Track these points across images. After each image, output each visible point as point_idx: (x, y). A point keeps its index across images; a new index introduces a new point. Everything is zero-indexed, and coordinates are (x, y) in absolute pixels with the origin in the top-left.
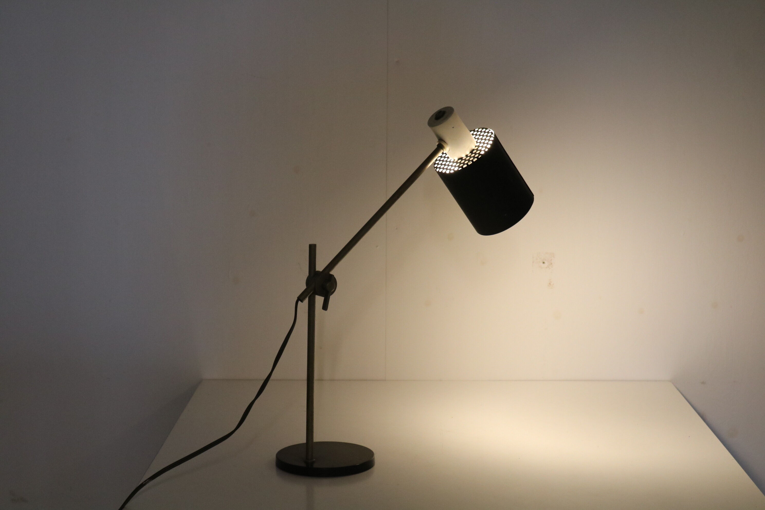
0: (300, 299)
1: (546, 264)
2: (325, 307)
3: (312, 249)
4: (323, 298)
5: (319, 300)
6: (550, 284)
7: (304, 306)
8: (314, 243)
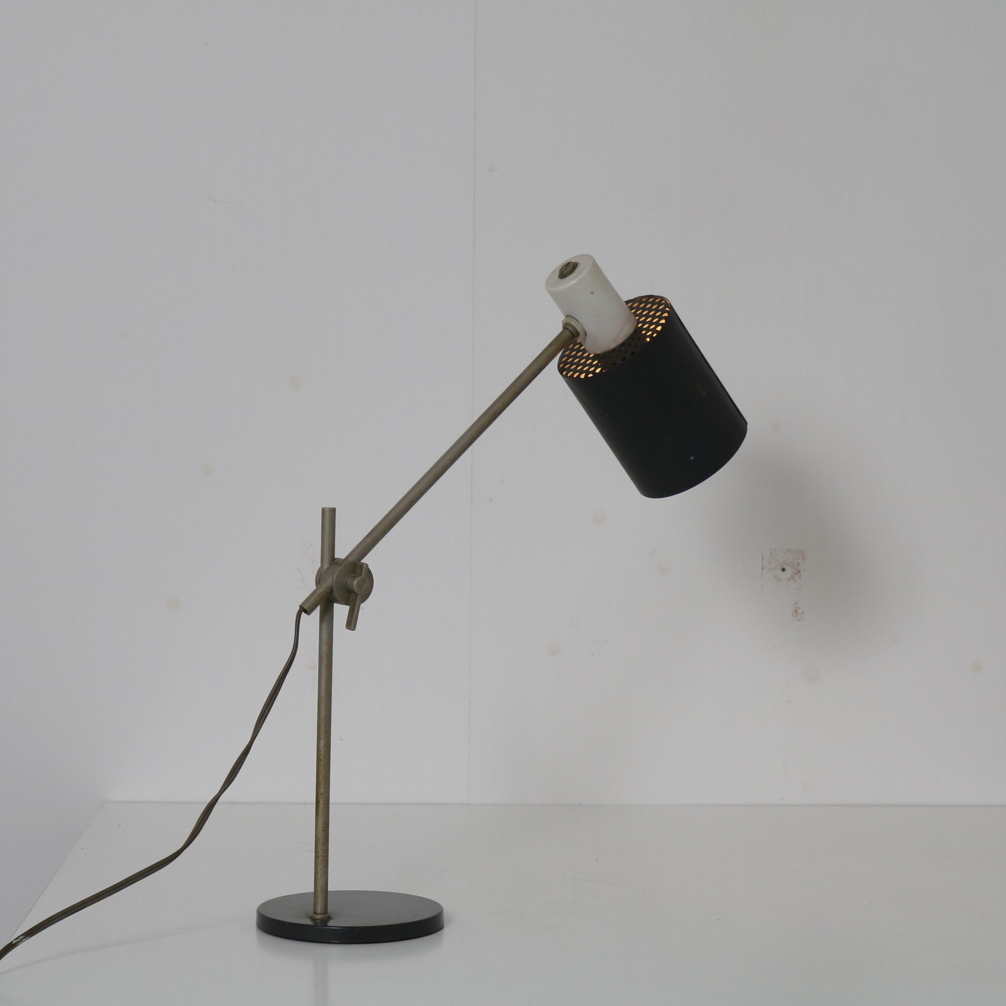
0: (305, 609)
1: (789, 572)
2: (351, 623)
3: (329, 517)
4: (348, 607)
5: (341, 611)
6: (796, 611)
7: (311, 622)
8: (334, 507)
